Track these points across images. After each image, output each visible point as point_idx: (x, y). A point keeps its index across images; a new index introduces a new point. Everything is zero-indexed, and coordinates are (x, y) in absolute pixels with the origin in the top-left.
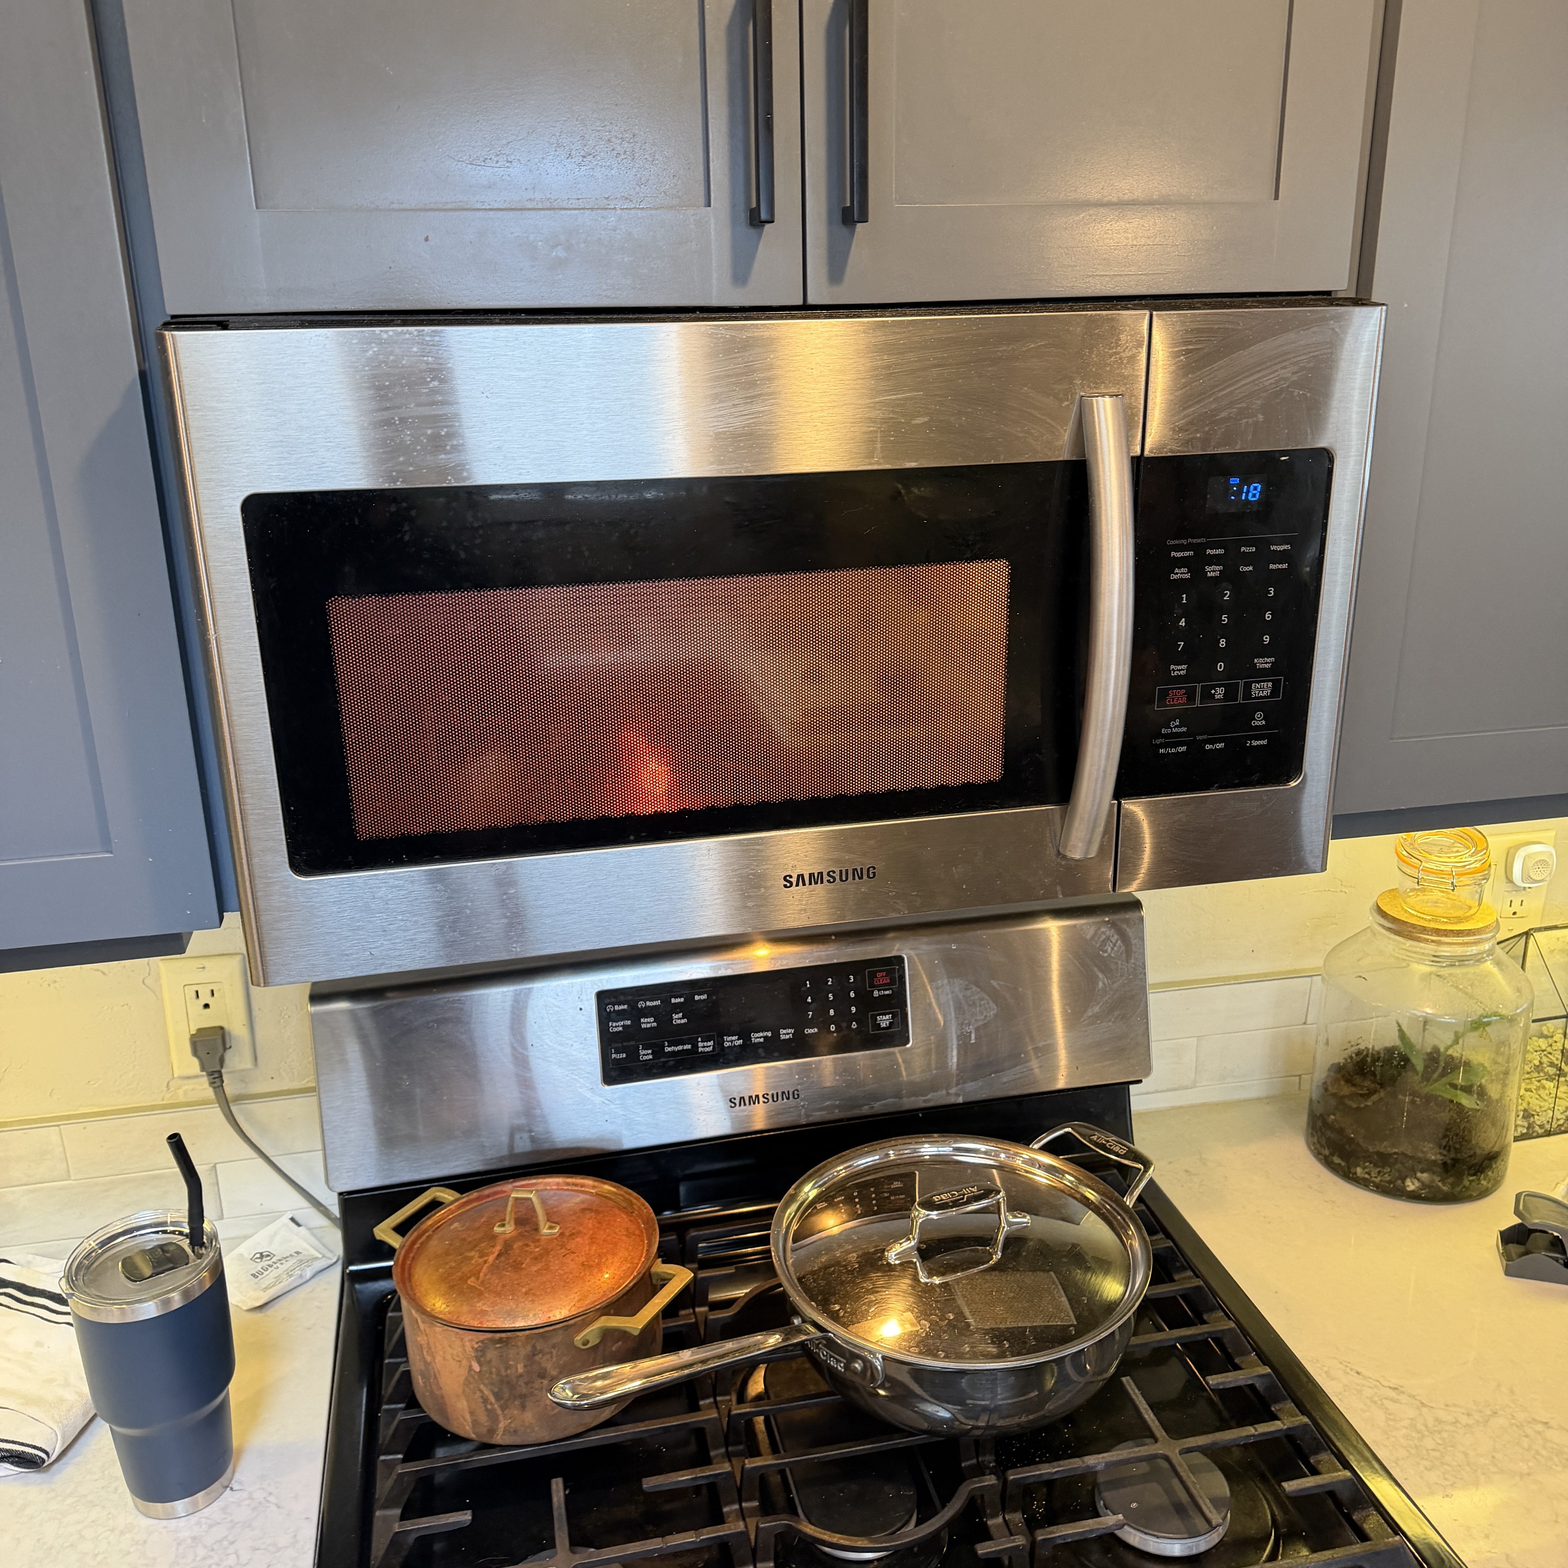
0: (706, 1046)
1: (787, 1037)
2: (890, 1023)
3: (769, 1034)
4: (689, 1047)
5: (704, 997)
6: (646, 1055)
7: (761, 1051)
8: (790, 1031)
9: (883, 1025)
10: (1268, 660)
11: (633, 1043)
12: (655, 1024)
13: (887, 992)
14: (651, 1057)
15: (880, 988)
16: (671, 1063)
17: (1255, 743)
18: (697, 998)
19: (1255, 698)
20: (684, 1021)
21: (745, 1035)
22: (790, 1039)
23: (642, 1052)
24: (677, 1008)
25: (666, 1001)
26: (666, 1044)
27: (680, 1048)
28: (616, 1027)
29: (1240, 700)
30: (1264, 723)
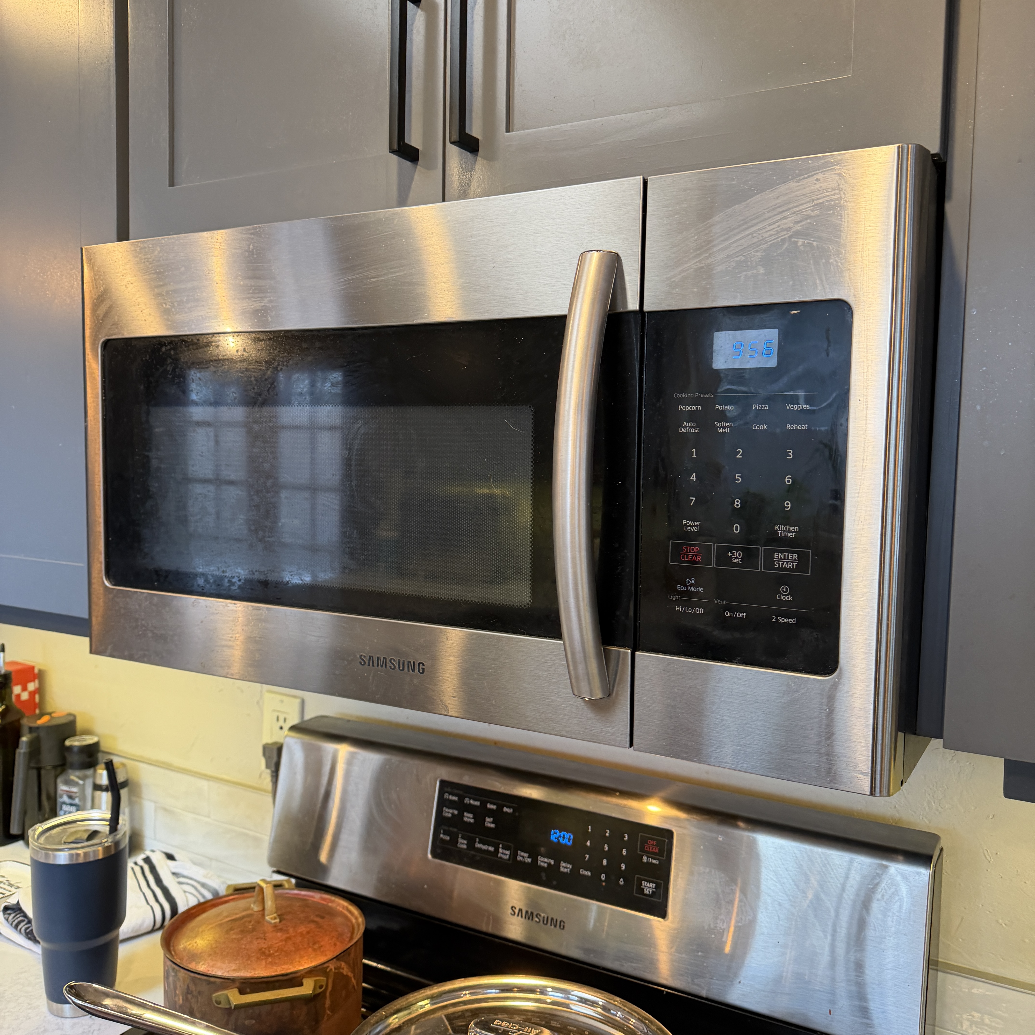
0: (504, 854)
1: (565, 870)
2: (653, 892)
3: (552, 862)
4: (492, 849)
5: (510, 811)
6: (462, 844)
7: (543, 875)
8: (568, 866)
9: (647, 891)
10: (792, 529)
11: (455, 830)
12: (472, 821)
13: (654, 861)
14: (465, 847)
15: (651, 855)
16: (478, 858)
17: (782, 620)
18: (505, 809)
19: (779, 569)
20: (493, 826)
21: (534, 856)
22: (567, 873)
23: (460, 840)
24: (491, 813)
25: (484, 804)
26: (477, 840)
27: (486, 847)
28: (448, 813)
29: (761, 568)
30: (791, 598)
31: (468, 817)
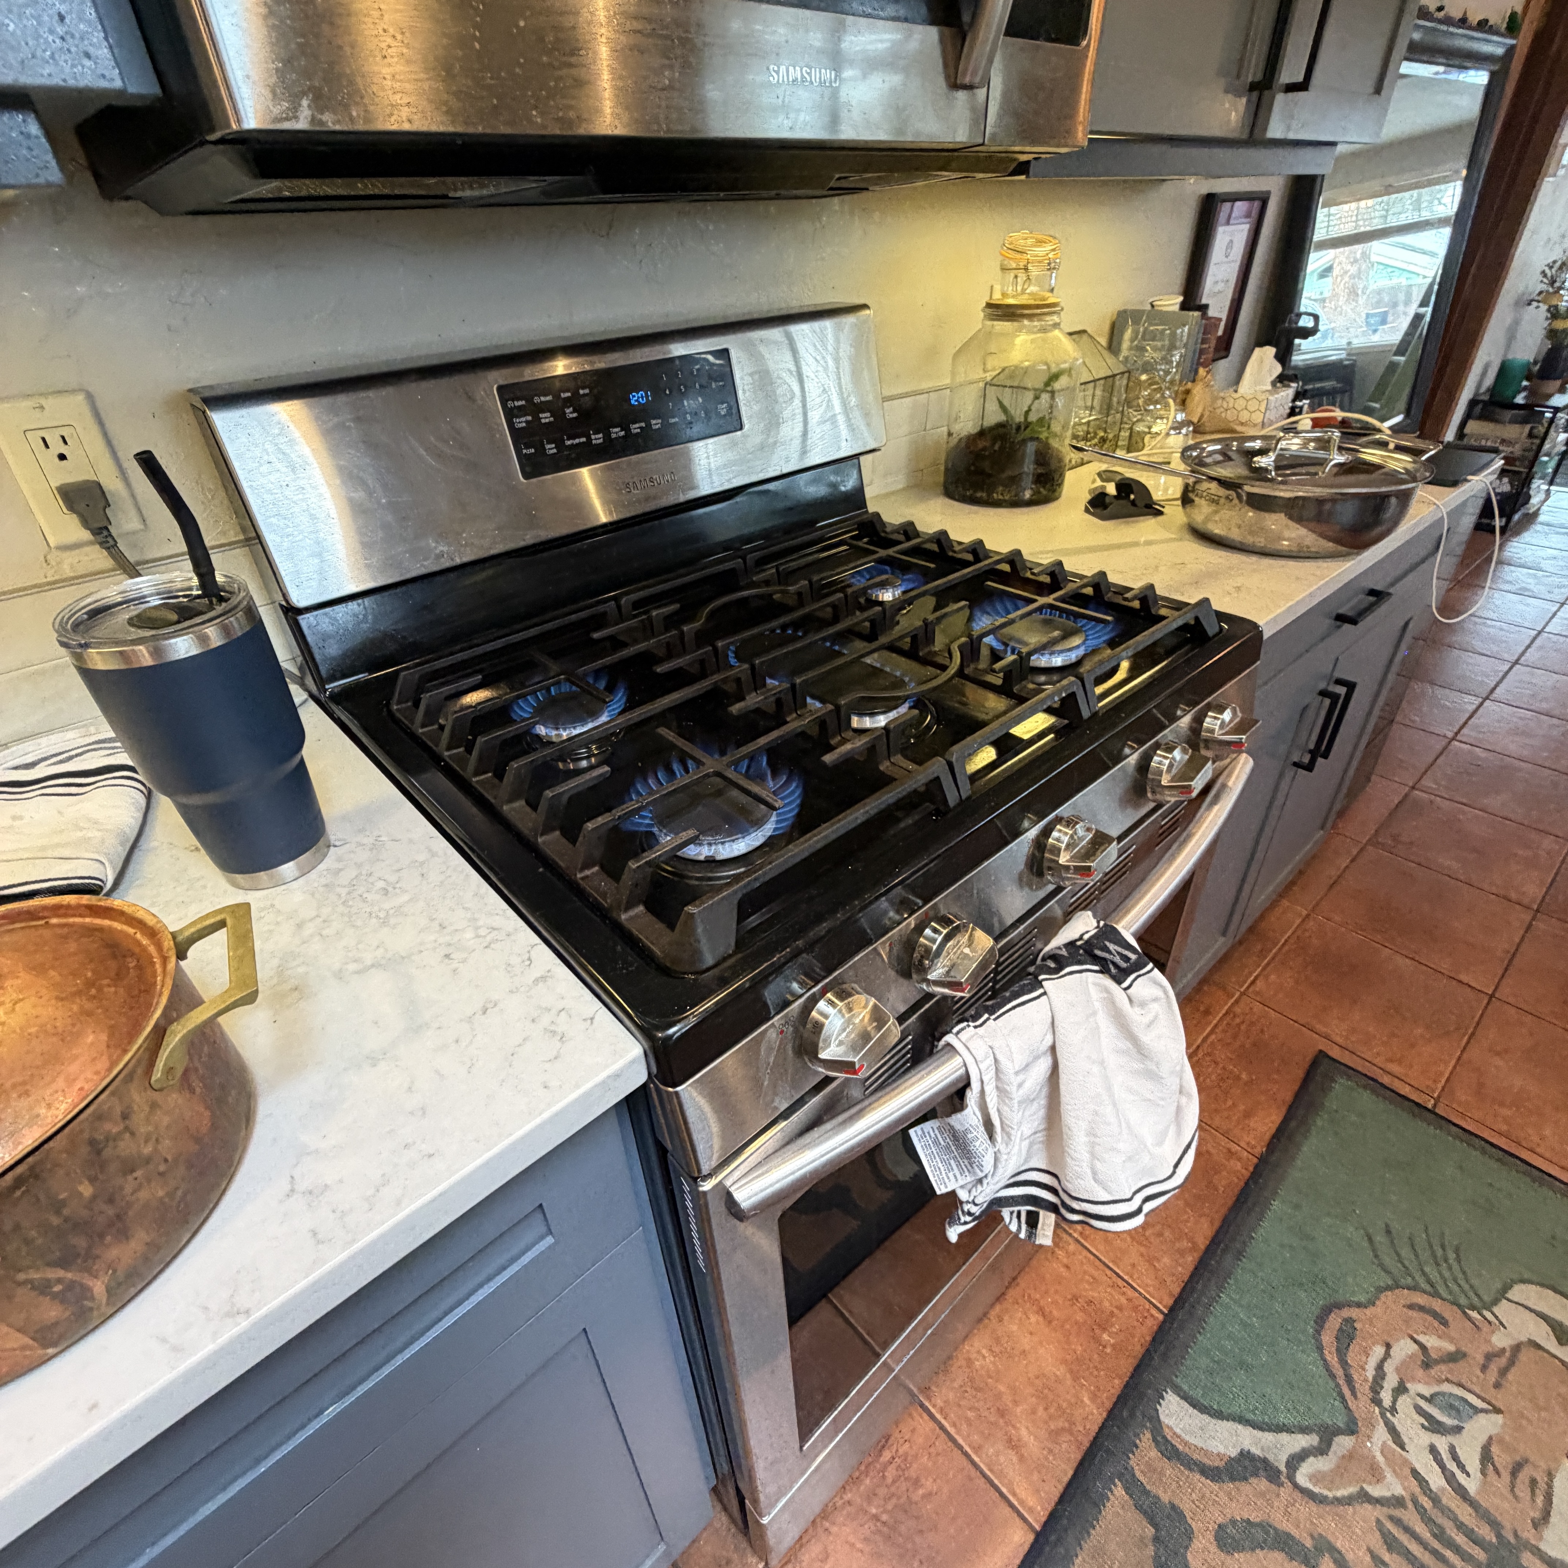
0: (597, 439)
1: (657, 427)
2: (728, 411)
3: (644, 424)
4: (583, 440)
5: (587, 389)
6: (551, 449)
7: (640, 441)
8: (658, 421)
9: (723, 413)
11: (538, 438)
12: (552, 419)
13: (722, 384)
14: (555, 451)
16: (573, 456)
18: (581, 391)
20: (575, 415)
21: (626, 427)
23: (548, 446)
24: (568, 402)
25: (556, 396)
26: (565, 438)
27: (577, 441)
28: (521, 422)
31: (546, 418)
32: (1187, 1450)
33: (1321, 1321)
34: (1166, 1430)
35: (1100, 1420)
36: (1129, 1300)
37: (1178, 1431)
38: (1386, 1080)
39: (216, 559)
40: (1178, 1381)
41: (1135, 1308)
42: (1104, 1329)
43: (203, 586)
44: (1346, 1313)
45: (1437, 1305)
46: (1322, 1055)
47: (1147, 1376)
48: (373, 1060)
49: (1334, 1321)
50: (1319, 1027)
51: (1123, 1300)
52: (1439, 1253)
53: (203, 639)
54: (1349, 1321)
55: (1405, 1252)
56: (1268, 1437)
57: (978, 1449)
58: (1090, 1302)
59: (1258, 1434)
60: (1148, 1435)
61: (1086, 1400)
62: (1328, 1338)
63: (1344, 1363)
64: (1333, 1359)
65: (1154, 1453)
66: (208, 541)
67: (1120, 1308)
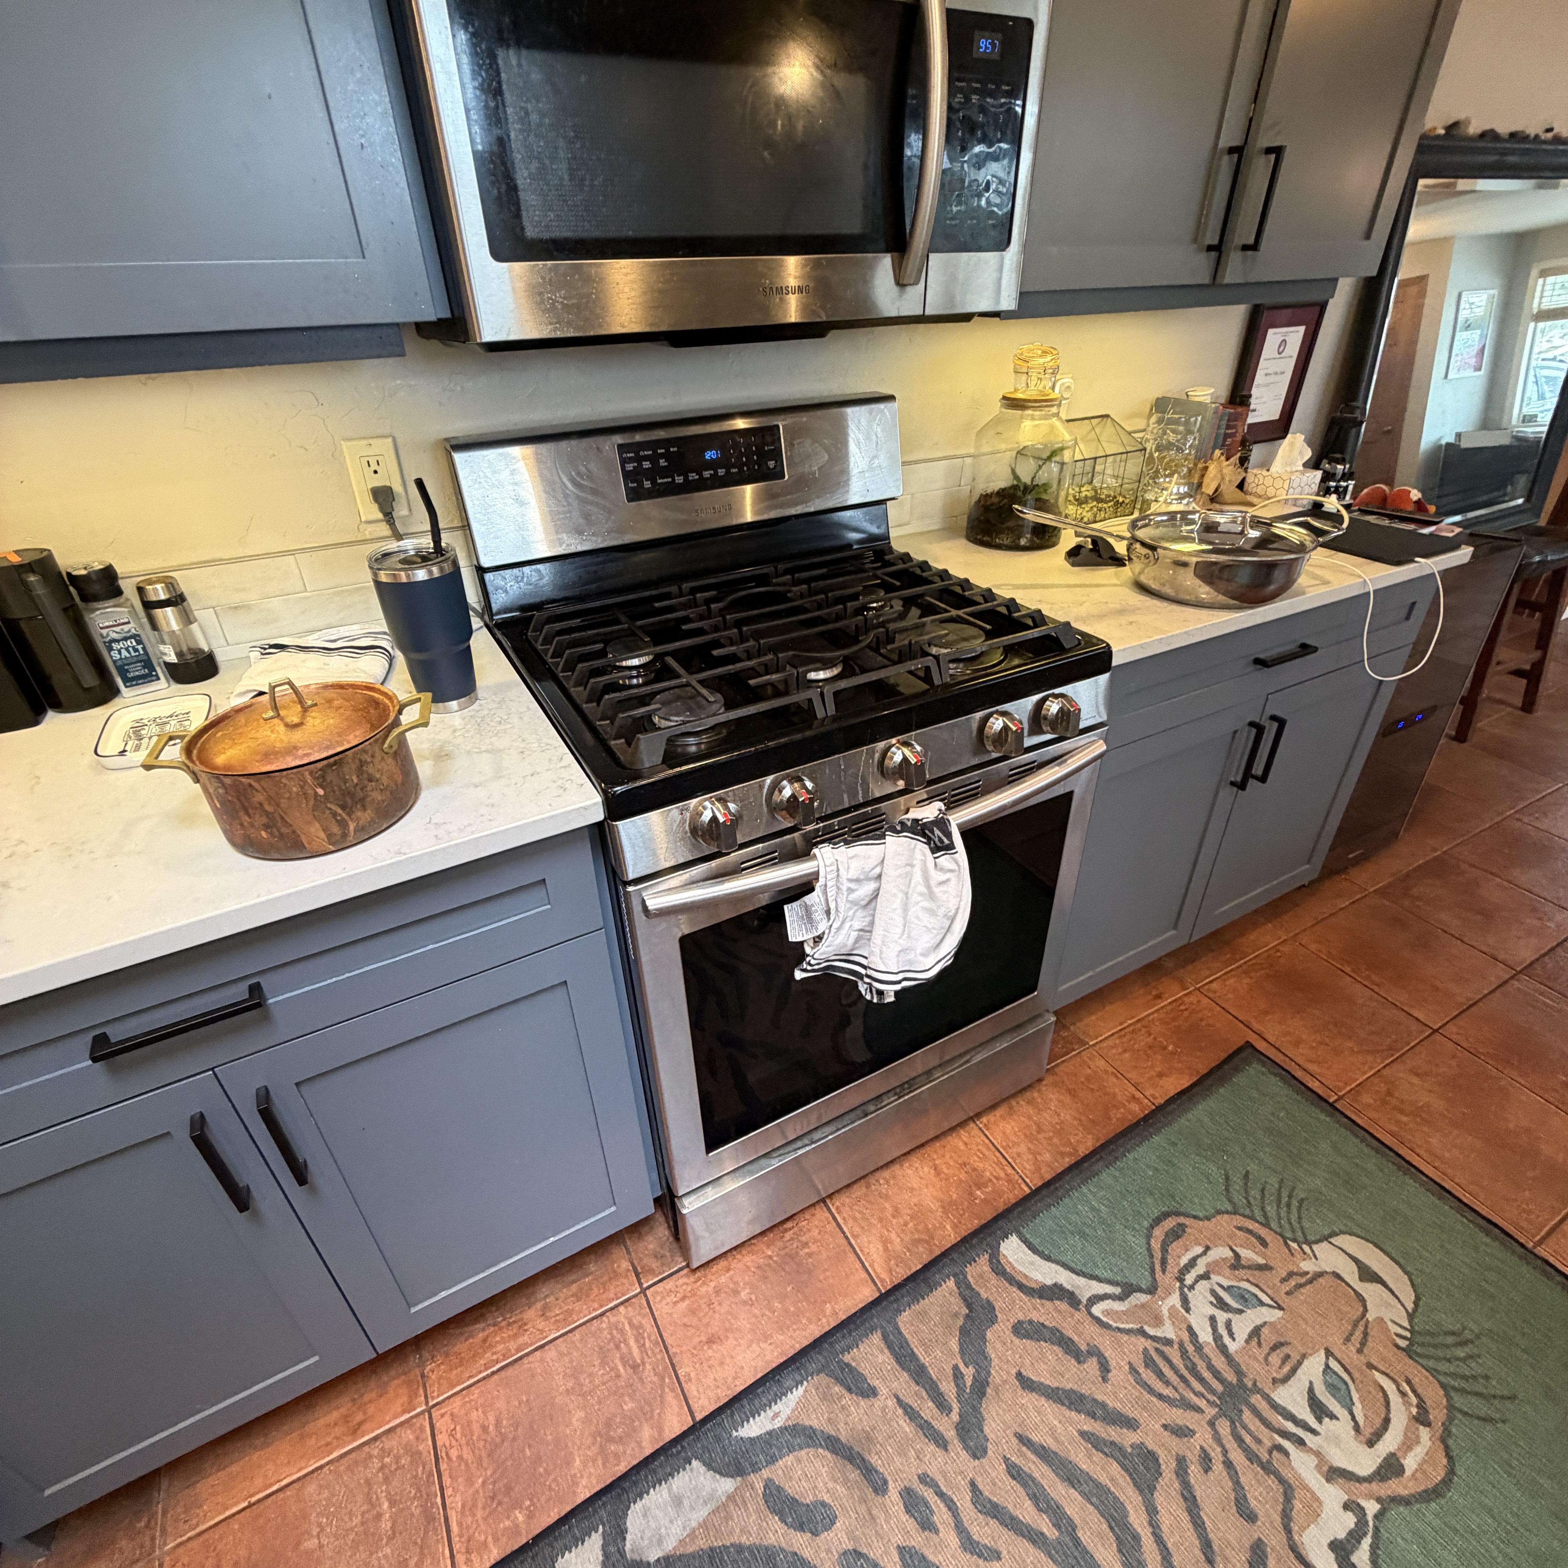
0: (679, 480)
2: (774, 466)
3: (712, 472)
4: (670, 480)
5: (676, 449)
6: (647, 485)
7: (709, 482)
8: (723, 470)
9: (771, 467)
11: (639, 477)
12: (650, 466)
13: (771, 448)
14: (650, 486)
15: (768, 444)
16: (661, 490)
18: (671, 450)
20: (666, 464)
21: (700, 474)
22: (724, 475)
23: (645, 483)
24: (662, 456)
25: (655, 451)
26: (657, 478)
27: (665, 480)
28: (630, 467)
31: (646, 465)
32: (1013, 1272)
33: (1157, 1221)
34: (1001, 1257)
35: (954, 1242)
36: (1007, 1175)
37: (1011, 1260)
38: (1299, 1074)
39: (443, 535)
40: (1024, 1231)
41: (1009, 1181)
42: (979, 1188)
43: (435, 547)
44: (1181, 1220)
45: (1263, 1232)
46: (1249, 1045)
47: (1001, 1223)
48: (476, 786)
49: (1169, 1223)
50: (1256, 1026)
51: (1002, 1175)
52: (1285, 1200)
53: (430, 572)
54: (1182, 1227)
55: (1255, 1193)
56: (1081, 1281)
57: (856, 1237)
58: (974, 1170)
59: (1074, 1276)
60: (987, 1256)
61: (948, 1227)
62: (1159, 1233)
63: (1164, 1250)
64: (1156, 1245)
65: (987, 1268)
66: (441, 526)
67: (998, 1178)
